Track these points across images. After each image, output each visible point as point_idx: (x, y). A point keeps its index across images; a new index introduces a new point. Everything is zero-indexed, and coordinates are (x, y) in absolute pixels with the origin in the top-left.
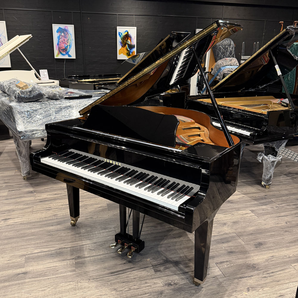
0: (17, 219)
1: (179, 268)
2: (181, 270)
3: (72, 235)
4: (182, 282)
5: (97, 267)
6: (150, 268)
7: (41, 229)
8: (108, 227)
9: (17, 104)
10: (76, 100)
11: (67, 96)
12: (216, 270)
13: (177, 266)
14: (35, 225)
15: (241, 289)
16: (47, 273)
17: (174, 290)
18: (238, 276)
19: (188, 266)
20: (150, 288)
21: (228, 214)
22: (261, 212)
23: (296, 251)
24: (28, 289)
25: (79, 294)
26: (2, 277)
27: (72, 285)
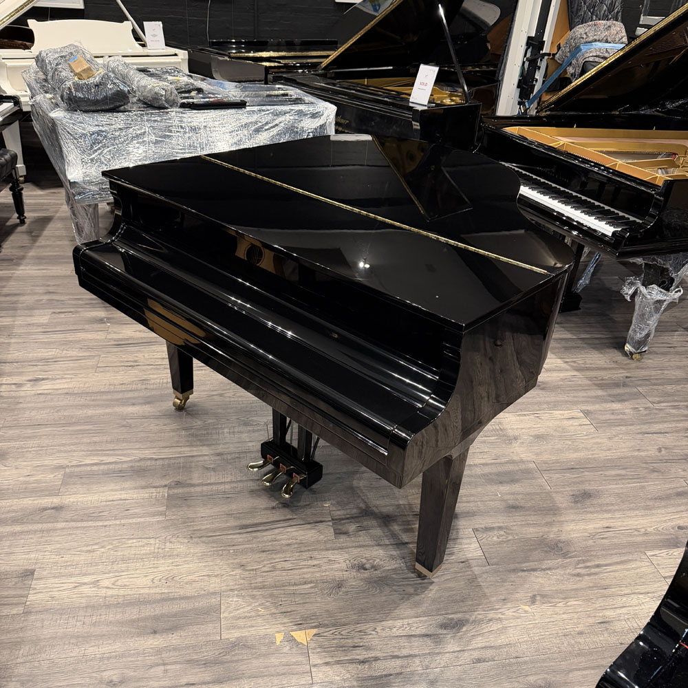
0: (59, 383)
1: (390, 530)
2: (394, 535)
3: (173, 431)
4: (390, 565)
5: (212, 511)
6: (327, 523)
7: (108, 410)
8: (252, 421)
9: (68, 115)
10: (206, 111)
11: (188, 101)
12: (472, 546)
13: (387, 526)
14: (96, 400)
16: (105, 514)
17: (369, 581)
18: (518, 566)
19: (410, 529)
20: (317, 570)
21: (528, 415)
22: (608, 417)
23: (665, 521)
24: (59, 546)
25: (164, 566)
26: (9, 512)
27: (153, 546)
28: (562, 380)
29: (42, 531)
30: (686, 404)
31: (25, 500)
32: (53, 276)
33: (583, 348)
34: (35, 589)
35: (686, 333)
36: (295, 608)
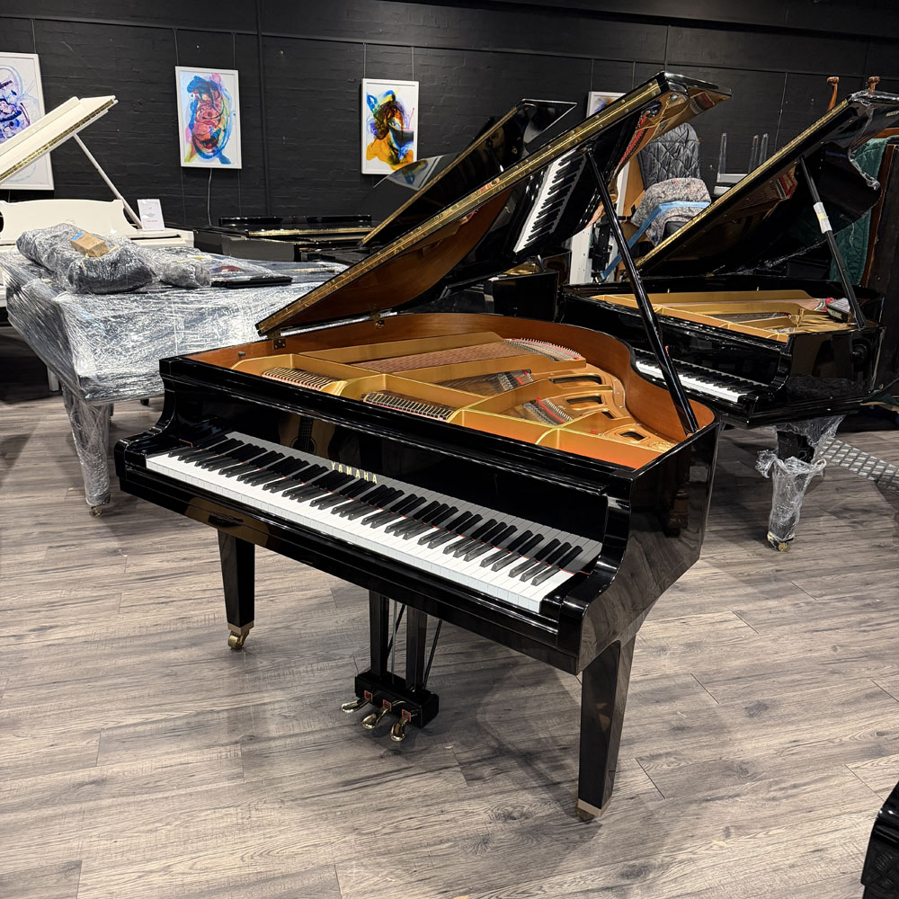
0: (72, 628)
1: (534, 769)
2: (540, 775)
3: (233, 675)
4: (543, 811)
5: (304, 767)
6: (454, 769)
7: (144, 658)
8: (334, 654)
9: (77, 298)
10: (245, 290)
11: (221, 279)
12: (639, 778)
13: (530, 765)
14: (126, 647)
15: (708, 830)
16: (163, 783)
17: (521, 832)
18: (700, 795)
19: (558, 766)
20: (452, 825)
21: (672, 621)
22: (765, 616)
23: (861, 728)
24: (108, 828)
25: (255, 841)
26: (32, 792)
27: (233, 816)
28: (703, 579)
29: (82, 812)
30: (851, 595)
31: (52, 775)
32: (42, 505)
33: (719, 542)
34: (85, 885)
35: (834, 517)
36: (435, 874)
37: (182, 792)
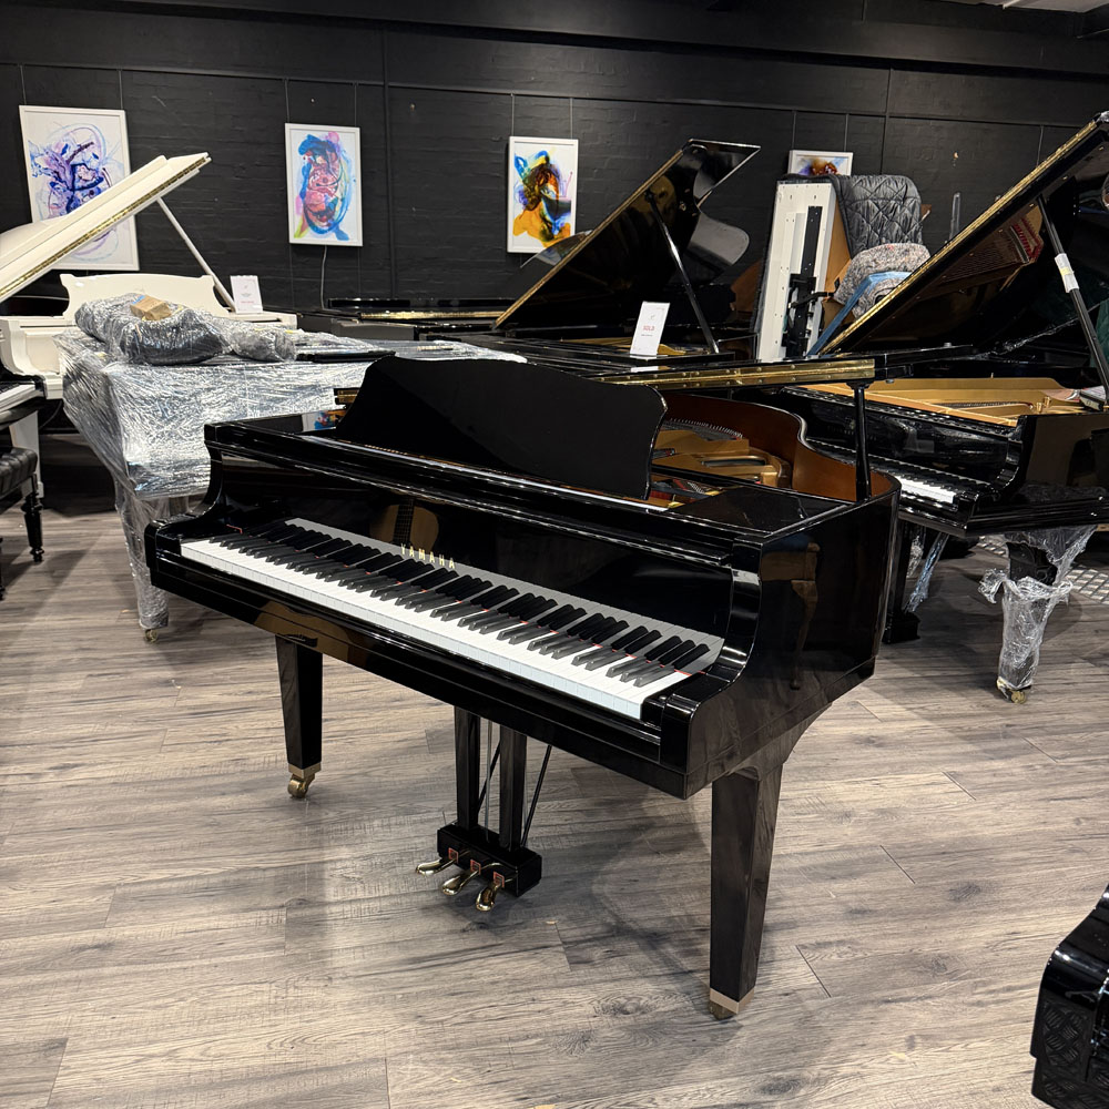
0: (102, 769)
1: (661, 954)
2: (667, 961)
3: (290, 828)
4: (666, 1005)
5: (364, 939)
6: (555, 949)
7: (182, 804)
8: (419, 807)
9: (129, 369)
11: (308, 352)
12: (799, 970)
13: (654, 948)
14: (162, 791)
15: (885, 1038)
16: (184, 951)
17: (633, 1030)
18: (878, 995)
19: (694, 951)
20: (545, 1017)
21: (862, 782)
22: (987, 780)
24: (107, 1001)
25: (288, 1025)
26: (22, 955)
27: (266, 994)
28: (908, 732)
29: (79, 981)
30: (1106, 757)
31: (49, 936)
32: (87, 628)
33: (933, 690)
34: (68, 1068)
35: (1088, 664)
36: (514, 1076)
37: (206, 962)
